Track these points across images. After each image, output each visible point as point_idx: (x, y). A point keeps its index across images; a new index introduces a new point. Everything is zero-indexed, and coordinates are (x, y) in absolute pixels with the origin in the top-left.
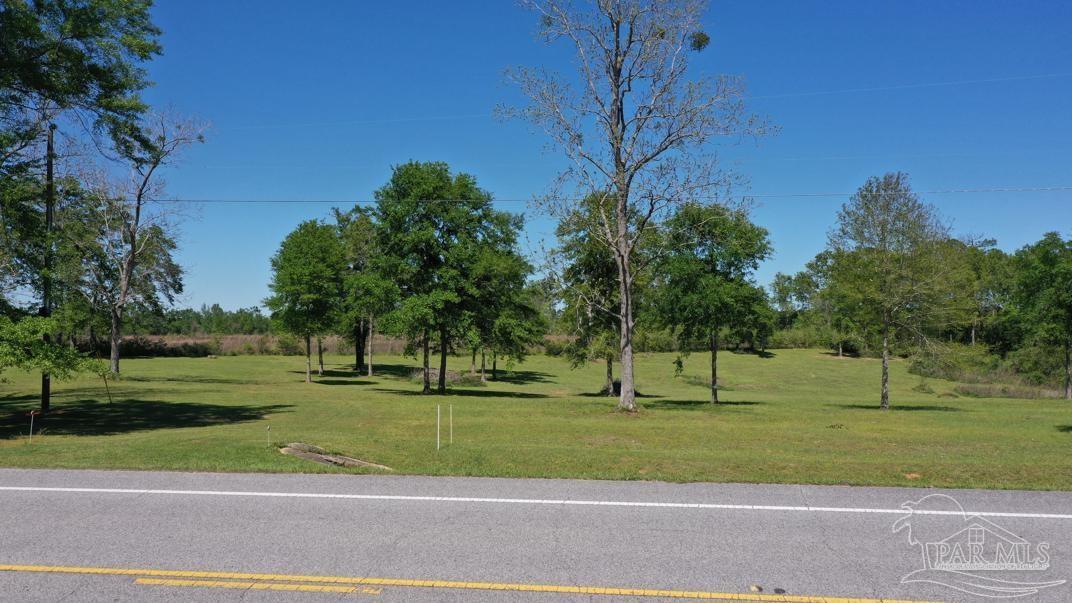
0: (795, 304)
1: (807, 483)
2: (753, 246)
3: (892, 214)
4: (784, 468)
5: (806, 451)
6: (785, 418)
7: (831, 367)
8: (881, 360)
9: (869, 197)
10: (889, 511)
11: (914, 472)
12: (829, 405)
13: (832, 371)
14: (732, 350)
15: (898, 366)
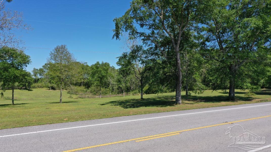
0: (39, 77)
1: (37, 125)
2: (25, 60)
3: (63, 55)
4: (32, 121)
5: (39, 116)
6: (34, 107)
7: (48, 93)
8: (60, 91)
9: (57, 50)
10: (58, 129)
11: (66, 118)
12: (46, 103)
13: (48, 94)
14: (20, 89)
15: (64, 92)
